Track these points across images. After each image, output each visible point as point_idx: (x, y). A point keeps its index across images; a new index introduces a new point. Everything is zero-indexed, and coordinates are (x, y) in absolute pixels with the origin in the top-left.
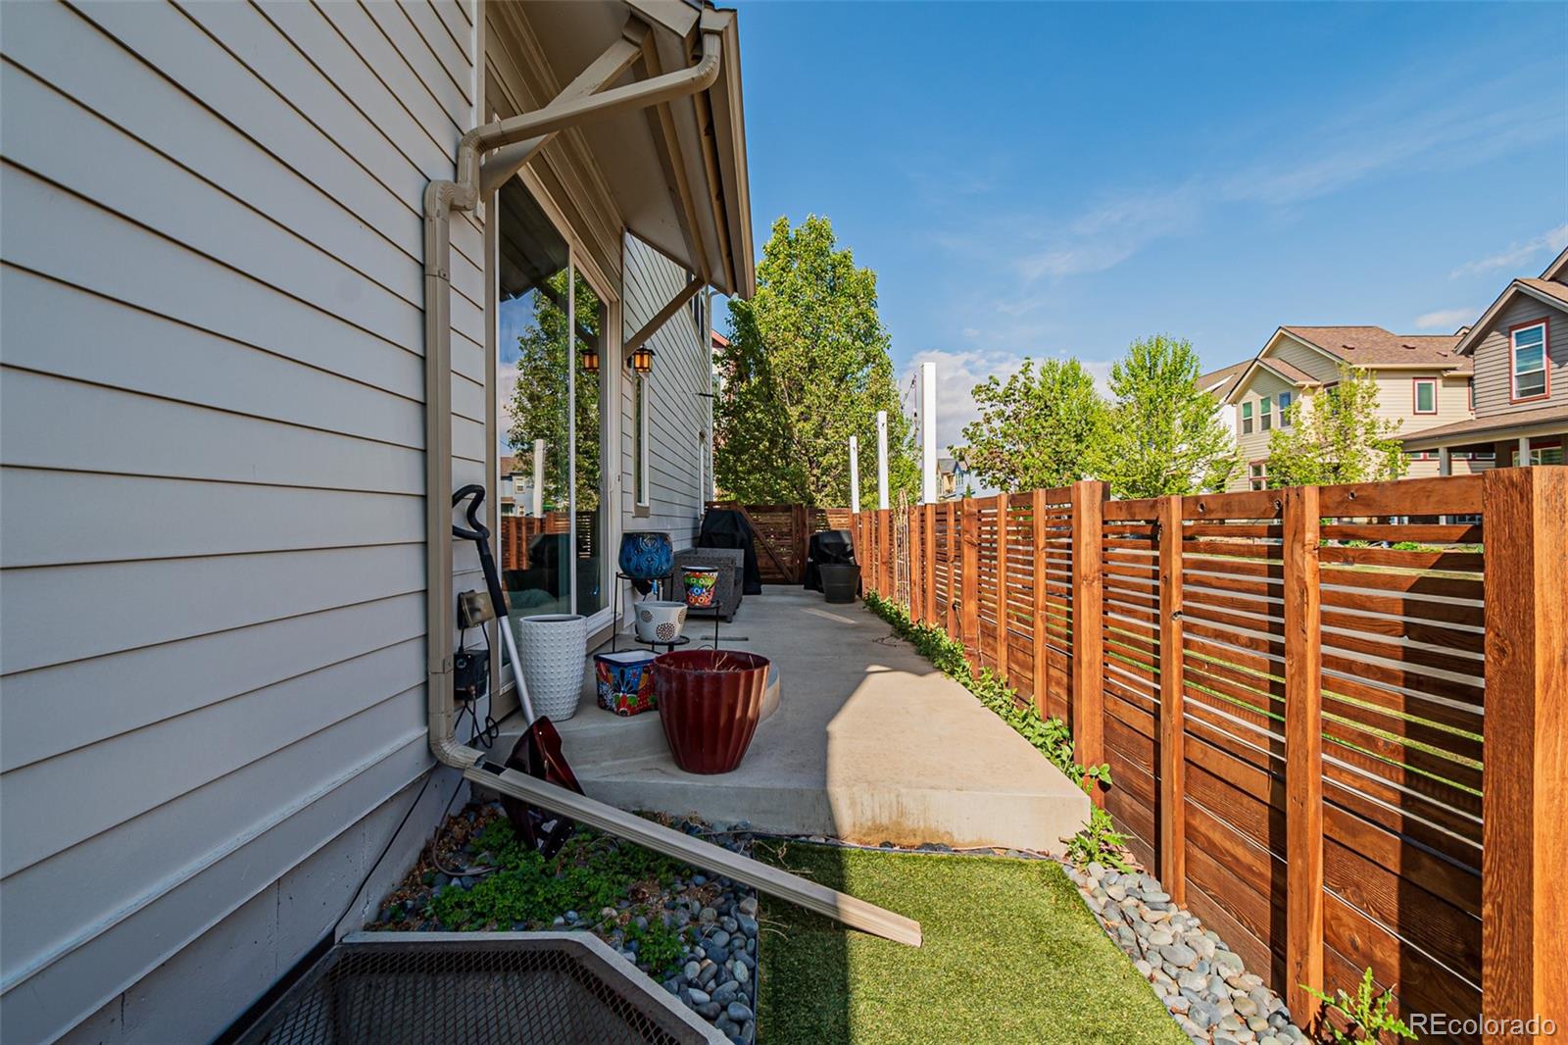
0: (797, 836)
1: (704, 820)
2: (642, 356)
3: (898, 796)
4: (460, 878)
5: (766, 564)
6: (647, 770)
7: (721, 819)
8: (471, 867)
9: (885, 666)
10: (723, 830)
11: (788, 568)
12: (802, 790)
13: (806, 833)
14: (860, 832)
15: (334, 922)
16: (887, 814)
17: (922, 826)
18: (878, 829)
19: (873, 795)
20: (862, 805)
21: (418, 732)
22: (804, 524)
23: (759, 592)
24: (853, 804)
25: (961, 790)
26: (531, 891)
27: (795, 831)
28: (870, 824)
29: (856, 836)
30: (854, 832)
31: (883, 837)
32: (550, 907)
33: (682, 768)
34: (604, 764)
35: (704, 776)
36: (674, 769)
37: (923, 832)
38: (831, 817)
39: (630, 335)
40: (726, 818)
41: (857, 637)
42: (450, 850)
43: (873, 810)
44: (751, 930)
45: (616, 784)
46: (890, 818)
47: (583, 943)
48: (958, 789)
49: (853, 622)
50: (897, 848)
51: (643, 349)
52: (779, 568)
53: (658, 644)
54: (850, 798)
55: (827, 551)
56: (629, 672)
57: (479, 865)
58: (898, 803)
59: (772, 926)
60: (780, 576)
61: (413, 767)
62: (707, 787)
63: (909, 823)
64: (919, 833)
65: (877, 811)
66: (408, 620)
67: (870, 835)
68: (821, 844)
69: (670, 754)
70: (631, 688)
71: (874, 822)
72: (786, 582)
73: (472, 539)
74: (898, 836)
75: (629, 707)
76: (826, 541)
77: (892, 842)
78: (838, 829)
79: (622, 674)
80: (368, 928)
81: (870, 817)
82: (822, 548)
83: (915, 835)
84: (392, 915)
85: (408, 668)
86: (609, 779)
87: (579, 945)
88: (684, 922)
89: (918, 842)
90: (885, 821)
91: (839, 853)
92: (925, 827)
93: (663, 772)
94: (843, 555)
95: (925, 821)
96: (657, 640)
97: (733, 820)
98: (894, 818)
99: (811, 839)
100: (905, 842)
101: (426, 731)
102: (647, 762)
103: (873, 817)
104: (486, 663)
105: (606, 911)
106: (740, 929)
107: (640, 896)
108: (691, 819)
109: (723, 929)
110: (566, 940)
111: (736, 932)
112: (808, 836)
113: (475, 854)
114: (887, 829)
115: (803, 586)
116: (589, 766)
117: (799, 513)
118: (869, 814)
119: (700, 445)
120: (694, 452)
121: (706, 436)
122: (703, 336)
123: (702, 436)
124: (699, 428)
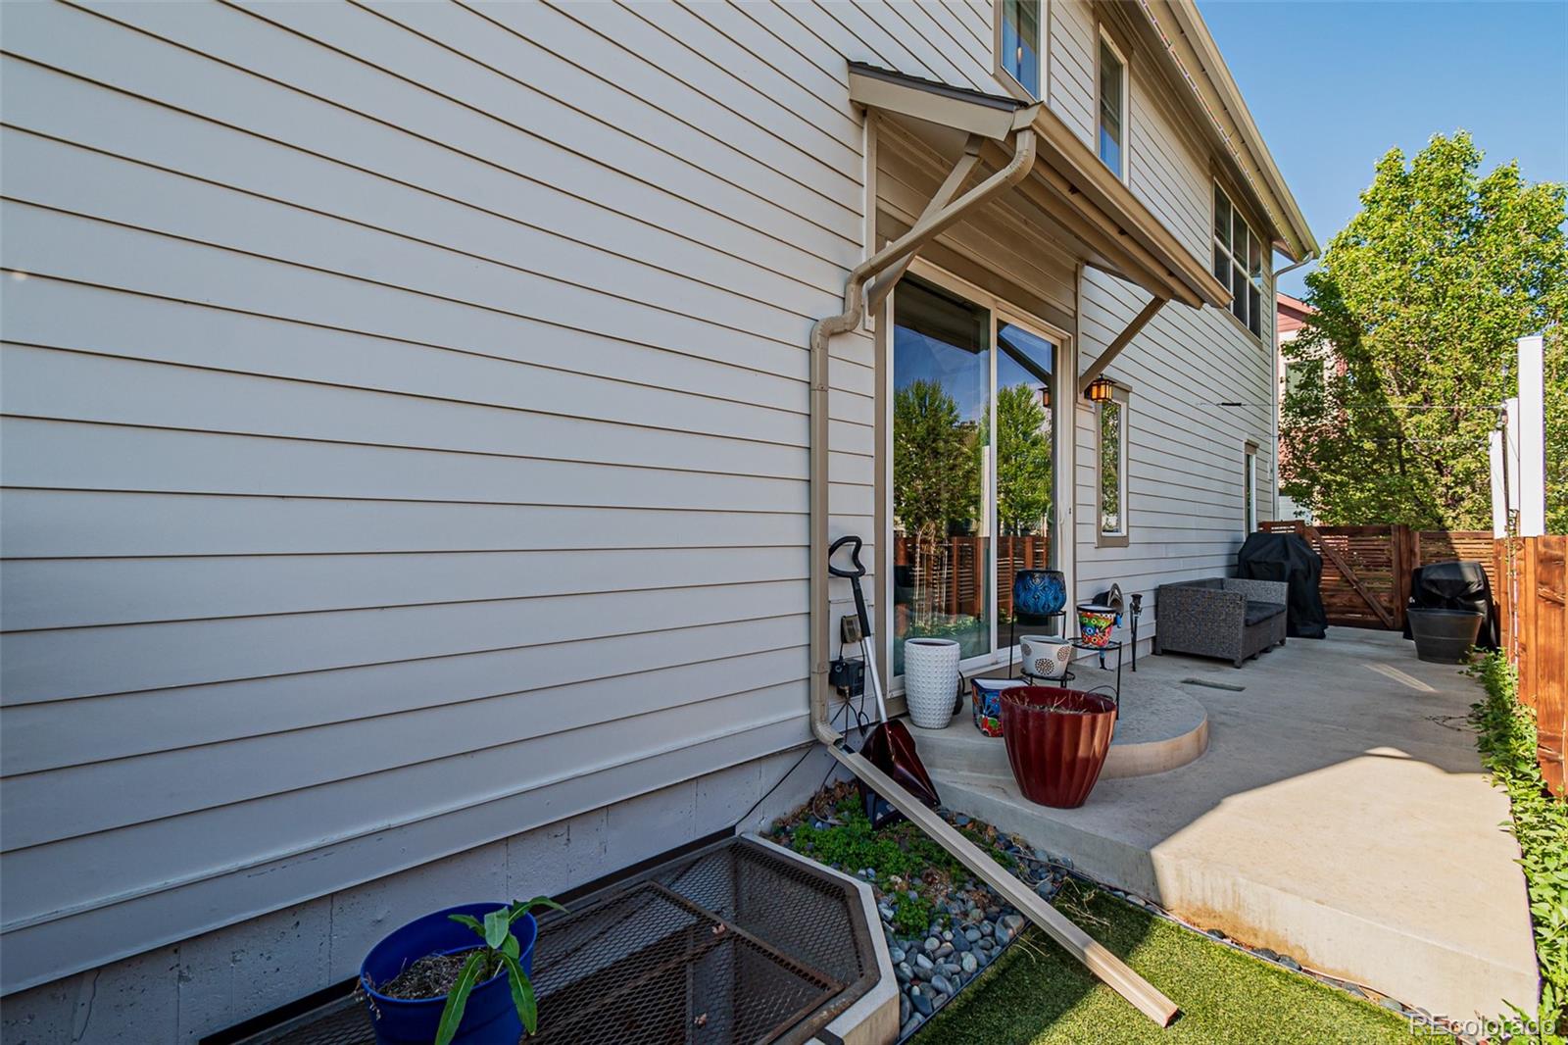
0: (1117, 890)
1: (1031, 845)
2: (1099, 386)
3: (1234, 884)
4: (823, 822)
5: (1350, 600)
6: (993, 787)
7: (1046, 849)
8: (833, 818)
9: (1406, 752)
10: (1043, 858)
11: (1385, 608)
12: (1125, 845)
13: (1127, 890)
14: (1188, 909)
15: (737, 820)
16: (1221, 901)
17: (1266, 929)
18: (1211, 914)
19: (1203, 874)
20: (1191, 881)
21: (802, 711)
22: (1412, 552)
23: (1322, 636)
24: (1180, 876)
25: (1323, 904)
26: (849, 844)
27: (1115, 883)
28: (1199, 904)
29: (1184, 912)
30: (1181, 907)
31: (1215, 924)
32: (858, 860)
33: (1024, 794)
34: (961, 773)
35: (1039, 806)
36: (1016, 791)
37: (1266, 935)
38: (1154, 882)
39: (1085, 364)
40: (1048, 848)
41: (1408, 710)
42: (828, 804)
43: (1203, 890)
44: (1001, 939)
45: (960, 791)
46: (1224, 906)
47: (860, 889)
48: (1317, 901)
49: (1431, 689)
50: (1228, 941)
51: (1102, 379)
52: (1369, 606)
53: (1037, 677)
54: (1176, 869)
55: (1434, 590)
56: (989, 698)
57: (838, 819)
58: (1234, 892)
59: (1028, 947)
60: (1373, 618)
61: (796, 736)
62: (1033, 814)
63: (1248, 919)
64: (1261, 935)
65: (1209, 893)
66: (796, 632)
67: (1199, 916)
68: (1140, 906)
69: (1013, 778)
70: (992, 712)
71: (1205, 904)
72: (1381, 626)
73: (847, 577)
74: (1235, 929)
75: (990, 728)
76: (1434, 576)
77: (1226, 933)
78: (1164, 898)
79: (984, 699)
80: (763, 835)
81: (1200, 897)
82: (1425, 585)
83: (1256, 935)
84: (778, 832)
85: (796, 666)
86: (956, 785)
87: (857, 890)
88: (954, 912)
89: (1260, 944)
90: (1218, 907)
91: (1149, 919)
92: (1269, 930)
93: (1005, 792)
94: (1465, 598)
95: (1269, 922)
96: (1036, 673)
97: (1058, 853)
98: (1229, 906)
99: (1129, 898)
100: (1243, 939)
101: (808, 712)
102: (999, 781)
103: (1204, 899)
104: (861, 671)
105: (892, 878)
106: (993, 934)
107: (930, 880)
108: (1014, 839)
109: (978, 928)
110: (851, 884)
111: (989, 935)
112: (1127, 894)
113: (839, 811)
114: (1220, 916)
115: (1402, 633)
116: (948, 771)
117: (1403, 538)
118: (1198, 893)
119: (1248, 457)
120: (1234, 467)
121: (1262, 445)
122: (1255, 328)
123: (1251, 446)
124: (1245, 437)
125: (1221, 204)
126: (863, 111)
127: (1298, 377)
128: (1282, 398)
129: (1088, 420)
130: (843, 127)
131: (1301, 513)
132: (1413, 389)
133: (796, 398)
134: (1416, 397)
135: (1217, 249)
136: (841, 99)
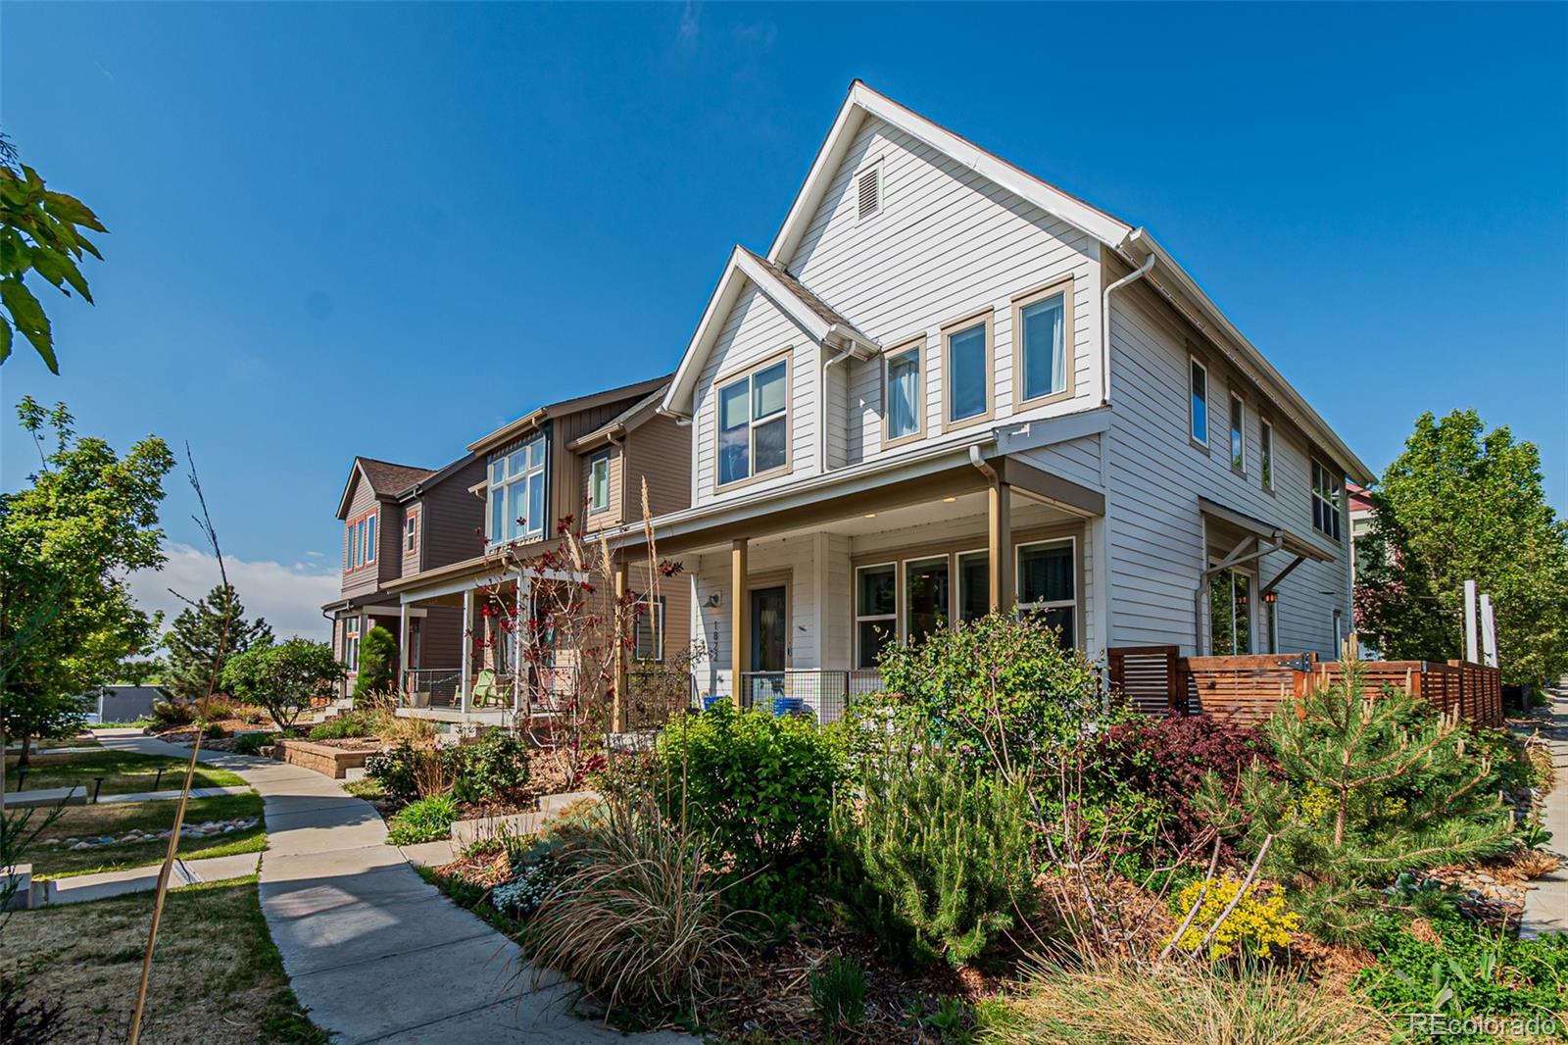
2: (1267, 596)
39: (1264, 584)
51: (1270, 592)
119: (1335, 619)
120: (1327, 626)
121: (1344, 611)
122: (1337, 537)
123: (1337, 612)
124: (1333, 607)
125: (1315, 468)
126: (1202, 511)
127: (1365, 563)
128: (1353, 577)
129: (1263, 611)
130: (1195, 519)
131: (1370, 655)
132: (1444, 574)
133: (1191, 618)
134: (1445, 580)
135: (1314, 497)
136: (1196, 509)
